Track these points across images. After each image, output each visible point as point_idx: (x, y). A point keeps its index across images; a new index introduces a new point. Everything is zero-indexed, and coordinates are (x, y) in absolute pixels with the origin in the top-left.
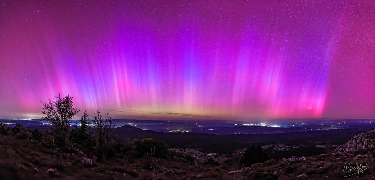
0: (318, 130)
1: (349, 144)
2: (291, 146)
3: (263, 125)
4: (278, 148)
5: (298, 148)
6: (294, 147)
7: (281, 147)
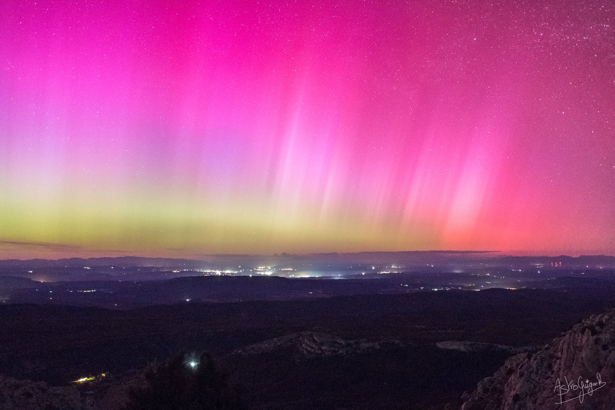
0: (445, 291)
1: (565, 346)
2: (352, 342)
3: (266, 271)
4: (314, 346)
5: (378, 347)
6: (365, 345)
7: (322, 344)
